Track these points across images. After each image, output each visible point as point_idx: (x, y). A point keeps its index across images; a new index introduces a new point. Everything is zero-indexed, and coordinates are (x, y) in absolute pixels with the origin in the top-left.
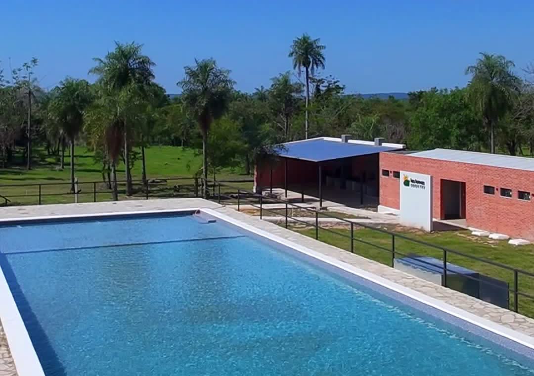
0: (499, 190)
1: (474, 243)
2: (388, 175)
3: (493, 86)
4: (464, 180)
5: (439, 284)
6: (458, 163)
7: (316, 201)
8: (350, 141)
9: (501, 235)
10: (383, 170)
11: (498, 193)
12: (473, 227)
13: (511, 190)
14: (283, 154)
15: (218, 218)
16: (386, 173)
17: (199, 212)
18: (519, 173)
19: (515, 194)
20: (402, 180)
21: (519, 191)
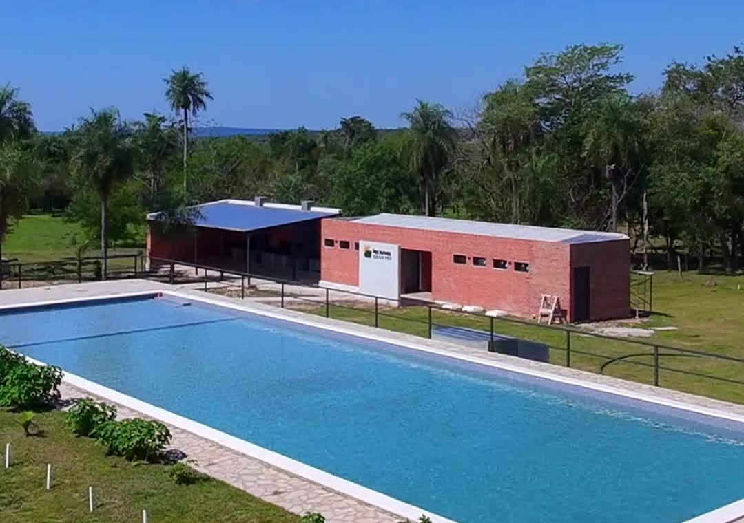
0: (472, 259)
1: (450, 317)
2: (333, 245)
3: (429, 138)
4: (430, 248)
5: (485, 350)
6: (423, 230)
7: (238, 278)
8: (266, 205)
9: (476, 307)
10: (326, 240)
11: (470, 263)
12: (441, 300)
13: (485, 259)
14: (200, 223)
15: (192, 300)
16: (330, 243)
17: (161, 295)
18: (493, 240)
19: (489, 263)
20: (362, 251)
21: (494, 260)
